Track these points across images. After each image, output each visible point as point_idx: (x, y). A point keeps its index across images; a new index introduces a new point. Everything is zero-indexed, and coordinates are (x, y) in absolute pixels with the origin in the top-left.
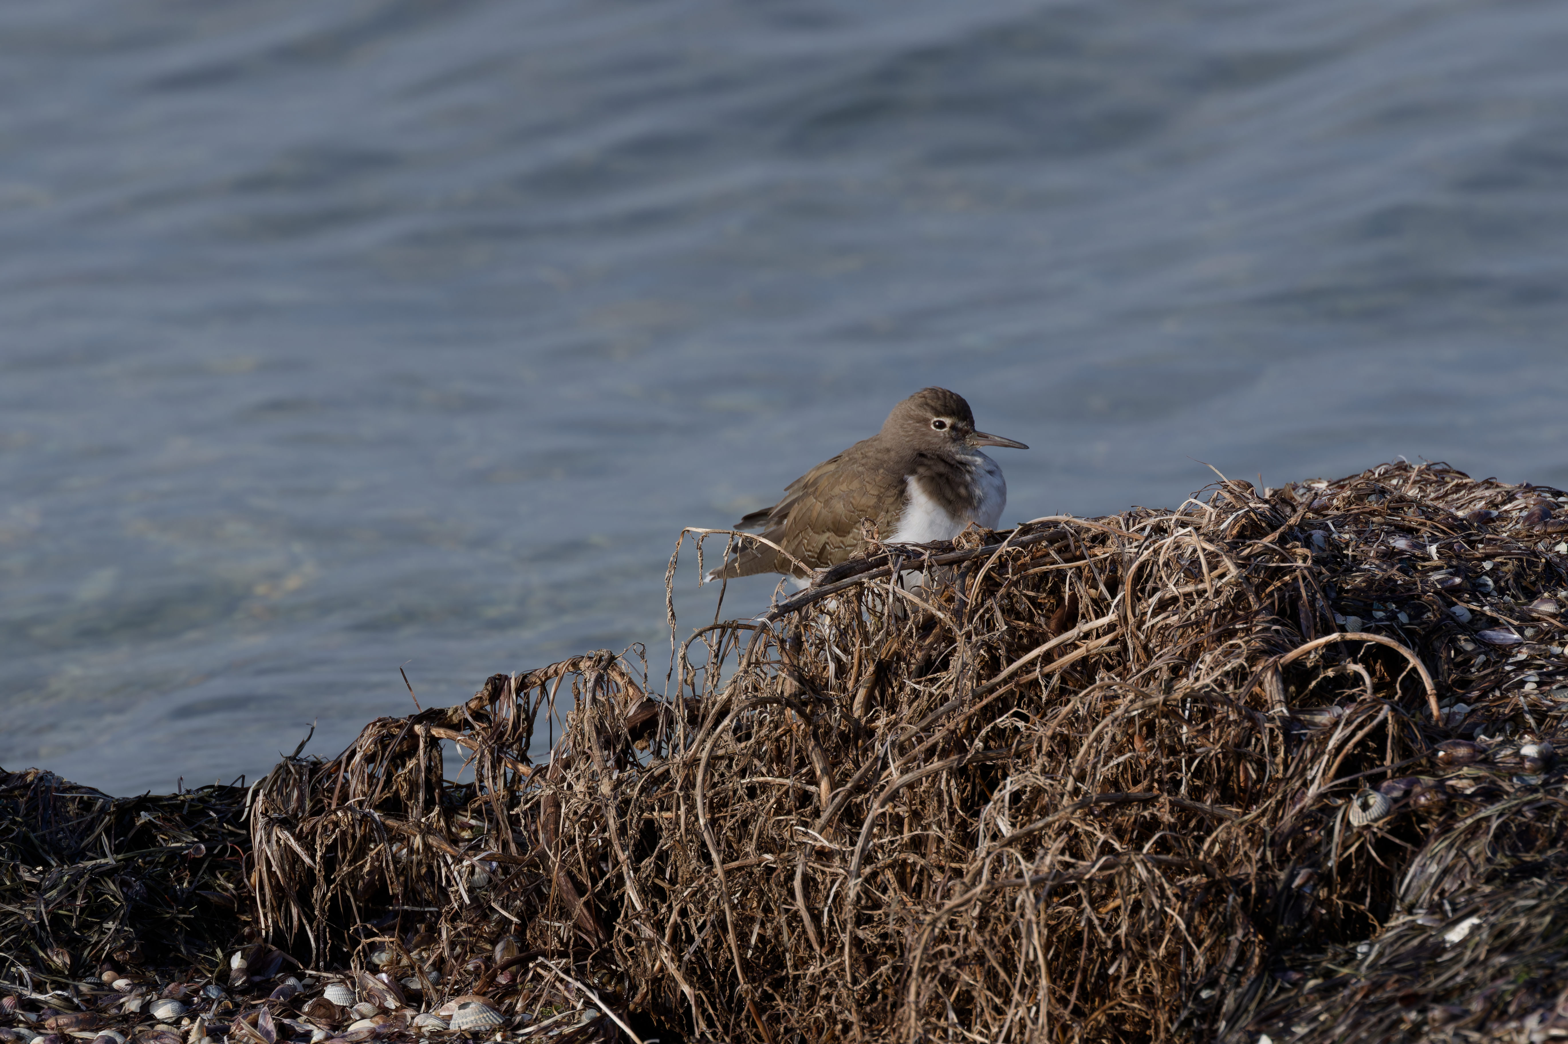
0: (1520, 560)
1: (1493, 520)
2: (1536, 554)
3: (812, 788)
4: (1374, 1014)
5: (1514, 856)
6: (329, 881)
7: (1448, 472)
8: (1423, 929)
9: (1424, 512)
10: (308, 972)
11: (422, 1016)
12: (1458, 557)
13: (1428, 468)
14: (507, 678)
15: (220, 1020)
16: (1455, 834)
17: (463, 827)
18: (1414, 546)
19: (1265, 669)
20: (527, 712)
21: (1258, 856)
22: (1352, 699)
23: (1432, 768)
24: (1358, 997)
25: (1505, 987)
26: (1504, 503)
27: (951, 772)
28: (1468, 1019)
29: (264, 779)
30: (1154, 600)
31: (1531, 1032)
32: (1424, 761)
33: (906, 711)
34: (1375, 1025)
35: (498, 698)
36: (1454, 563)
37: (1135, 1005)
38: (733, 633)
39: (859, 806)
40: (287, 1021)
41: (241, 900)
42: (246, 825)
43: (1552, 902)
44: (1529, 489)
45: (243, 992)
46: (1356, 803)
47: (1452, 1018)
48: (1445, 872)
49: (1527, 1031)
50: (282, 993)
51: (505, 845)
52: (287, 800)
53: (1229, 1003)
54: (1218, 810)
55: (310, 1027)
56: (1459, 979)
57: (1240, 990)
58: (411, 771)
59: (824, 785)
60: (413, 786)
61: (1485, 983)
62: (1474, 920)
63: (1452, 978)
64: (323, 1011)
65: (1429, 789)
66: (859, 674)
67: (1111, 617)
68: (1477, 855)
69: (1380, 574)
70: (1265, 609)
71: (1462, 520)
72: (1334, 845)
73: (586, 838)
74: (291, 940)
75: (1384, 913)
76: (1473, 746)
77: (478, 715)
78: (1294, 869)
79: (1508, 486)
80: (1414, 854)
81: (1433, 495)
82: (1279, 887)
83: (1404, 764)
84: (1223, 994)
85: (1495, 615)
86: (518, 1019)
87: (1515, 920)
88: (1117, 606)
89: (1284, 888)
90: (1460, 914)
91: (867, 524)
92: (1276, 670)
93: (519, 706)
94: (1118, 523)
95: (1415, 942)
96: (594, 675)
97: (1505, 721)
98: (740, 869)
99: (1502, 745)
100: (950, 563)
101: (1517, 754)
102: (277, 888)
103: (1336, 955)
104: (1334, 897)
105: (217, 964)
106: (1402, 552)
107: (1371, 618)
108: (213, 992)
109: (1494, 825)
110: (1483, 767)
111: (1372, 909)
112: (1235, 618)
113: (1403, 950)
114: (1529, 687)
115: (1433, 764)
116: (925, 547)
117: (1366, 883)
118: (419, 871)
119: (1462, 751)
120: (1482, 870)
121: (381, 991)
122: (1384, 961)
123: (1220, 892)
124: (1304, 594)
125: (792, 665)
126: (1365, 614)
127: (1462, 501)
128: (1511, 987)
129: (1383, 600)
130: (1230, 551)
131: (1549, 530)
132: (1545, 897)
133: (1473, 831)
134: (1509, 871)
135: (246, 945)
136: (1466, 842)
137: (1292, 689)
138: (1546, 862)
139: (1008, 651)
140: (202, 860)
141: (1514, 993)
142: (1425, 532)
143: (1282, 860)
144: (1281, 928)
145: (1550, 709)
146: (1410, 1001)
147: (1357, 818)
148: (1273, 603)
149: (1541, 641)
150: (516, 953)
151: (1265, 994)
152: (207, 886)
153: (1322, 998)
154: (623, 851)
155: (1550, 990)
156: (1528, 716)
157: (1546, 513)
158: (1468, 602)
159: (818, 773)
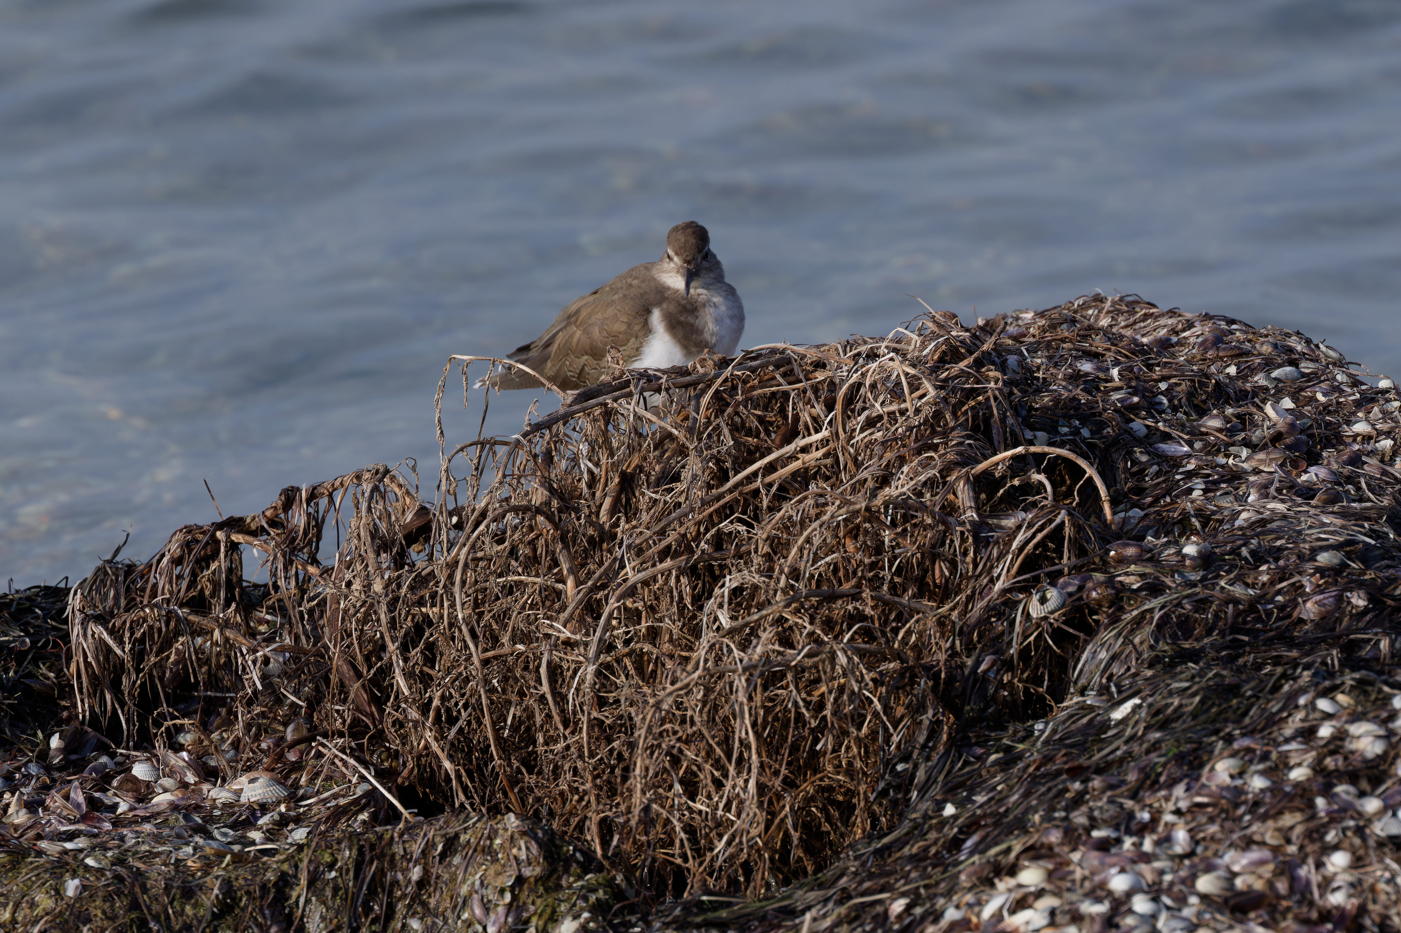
0: (1193, 381)
1: (1172, 346)
2: (1208, 376)
3: (560, 586)
4: (1044, 784)
5: (1174, 644)
6: (138, 671)
7: (1138, 303)
8: (1091, 708)
9: (1109, 339)
10: (120, 751)
11: (217, 789)
12: (1137, 378)
13: (1121, 299)
14: (299, 490)
15: (38, 794)
16: (1122, 624)
17: (261, 621)
18: (1099, 369)
19: (958, 478)
20: (316, 519)
21: (948, 644)
22: (1034, 504)
23: (1104, 566)
24: (1031, 769)
25: (1157, 760)
26: (1184, 330)
27: (681, 572)
28: (1124, 788)
29: (85, 580)
30: (862, 418)
31: (1177, 800)
32: (1097, 560)
33: (645, 517)
34: (1043, 794)
35: (291, 507)
36: (1133, 384)
37: (840, 777)
38: (491, 449)
39: (599, 602)
40: (97, 795)
41: (61, 687)
42: (66, 621)
43: (1203, 684)
44: (1207, 317)
45: (60, 769)
46: (1035, 598)
47: (1111, 787)
48: (1113, 658)
49: (1173, 799)
50: (94, 769)
51: (297, 638)
52: (104, 598)
53: (921, 775)
54: (914, 604)
55: (118, 800)
56: (1119, 753)
57: (930, 764)
58: (214, 573)
59: (570, 582)
60: (216, 586)
61: (1140, 756)
62: (1137, 701)
63: (1113, 752)
64: (130, 785)
65: (1100, 584)
66: (606, 485)
67: (824, 433)
68: (1141, 643)
69: (1065, 394)
70: (960, 425)
71: (1143, 345)
72: (1015, 635)
73: (362, 630)
74: (104, 723)
75: (1059, 694)
76: (1140, 546)
77: (273, 523)
78: (979, 656)
79: (1189, 316)
80: (1086, 642)
81: (1123, 324)
82: (967, 672)
83: (1080, 562)
84: (916, 767)
85: (1167, 430)
86: (301, 792)
87: (1169, 701)
88: (830, 423)
89: (970, 673)
90: (1124, 695)
91: (613, 351)
92: (968, 480)
93: (309, 515)
94: (837, 349)
95: (1085, 720)
96: (370, 486)
97: (1174, 524)
98: (496, 658)
99: (1167, 544)
100: (686, 386)
101: (1179, 553)
102: (93, 678)
103: (1015, 732)
104: (1016, 680)
105: (38, 745)
106: (1087, 374)
107: (1057, 433)
108: (33, 769)
109: (1157, 617)
110: (1149, 565)
111: (1049, 691)
112: (934, 433)
113: (1073, 727)
114: (1196, 494)
115: (1105, 562)
116: (664, 372)
117: (1044, 667)
118: (218, 661)
119: (1131, 551)
120: (1145, 656)
121: (182, 768)
122: (1057, 737)
123: (913, 677)
124: (995, 412)
125: (543, 476)
126: (1052, 429)
127: (1148, 329)
128: (1162, 760)
129: (1068, 417)
130: (931, 374)
131: (1221, 354)
132: (1197, 679)
133: (1139, 622)
134: (1170, 657)
135: (64, 727)
136: (1132, 631)
137: (983, 496)
138: (1202, 649)
139: (734, 463)
140: (27, 652)
141: (1164, 765)
142: (1110, 357)
143: (969, 648)
144: (968, 708)
145: (1214, 513)
146: (1077, 772)
147: (1036, 610)
148: (967, 420)
149: (1208, 453)
150: (305, 732)
151: (952, 767)
152: (31, 675)
153: (1002, 771)
154: (393, 642)
155: (1196, 762)
156: (1193, 520)
157: (1218, 340)
158: (1145, 419)
159: (565, 572)
